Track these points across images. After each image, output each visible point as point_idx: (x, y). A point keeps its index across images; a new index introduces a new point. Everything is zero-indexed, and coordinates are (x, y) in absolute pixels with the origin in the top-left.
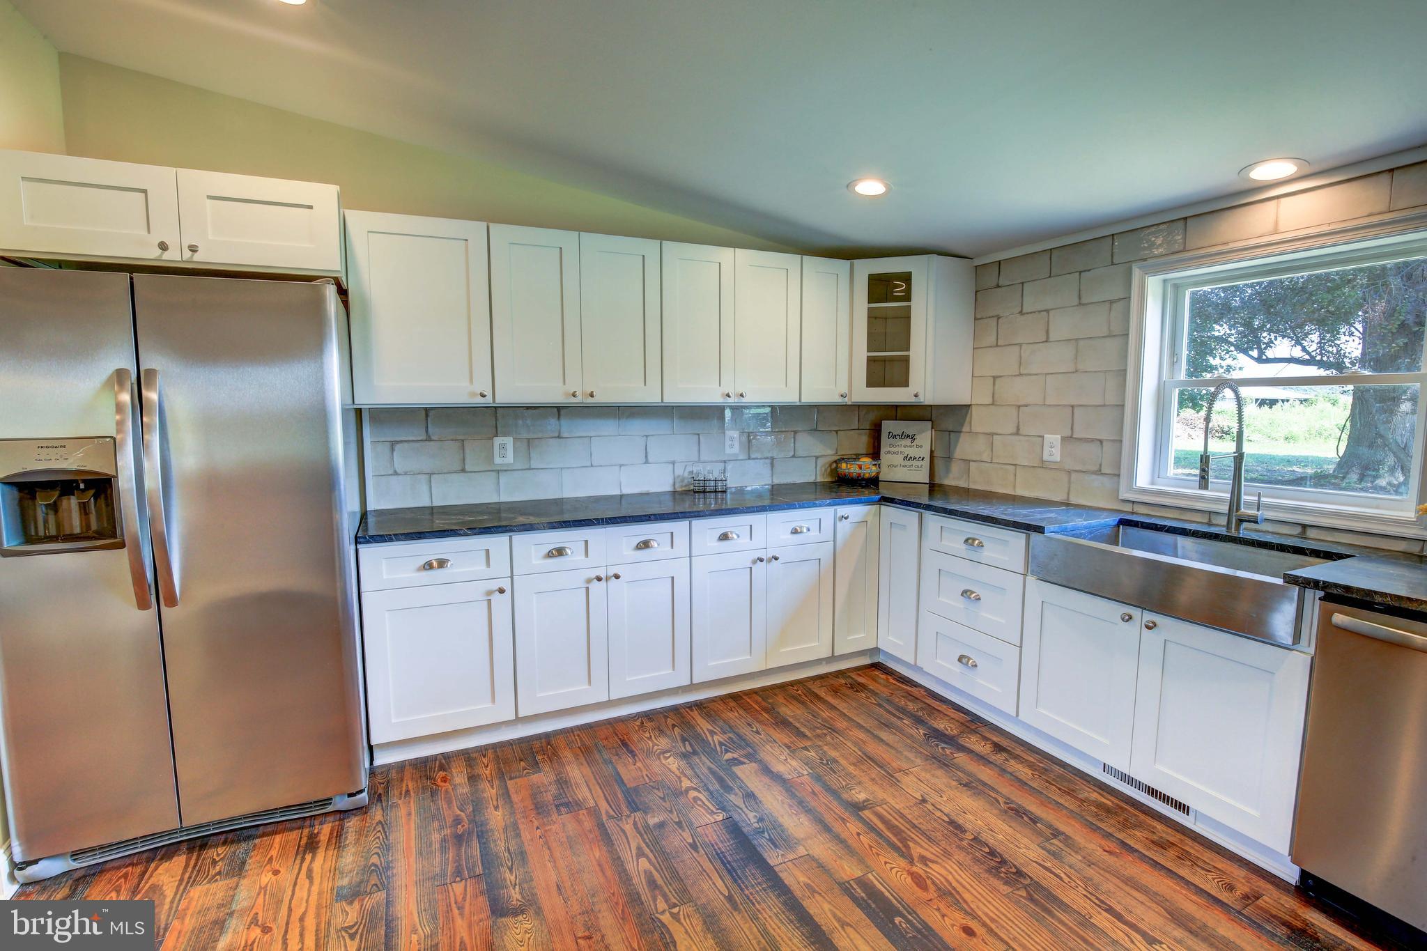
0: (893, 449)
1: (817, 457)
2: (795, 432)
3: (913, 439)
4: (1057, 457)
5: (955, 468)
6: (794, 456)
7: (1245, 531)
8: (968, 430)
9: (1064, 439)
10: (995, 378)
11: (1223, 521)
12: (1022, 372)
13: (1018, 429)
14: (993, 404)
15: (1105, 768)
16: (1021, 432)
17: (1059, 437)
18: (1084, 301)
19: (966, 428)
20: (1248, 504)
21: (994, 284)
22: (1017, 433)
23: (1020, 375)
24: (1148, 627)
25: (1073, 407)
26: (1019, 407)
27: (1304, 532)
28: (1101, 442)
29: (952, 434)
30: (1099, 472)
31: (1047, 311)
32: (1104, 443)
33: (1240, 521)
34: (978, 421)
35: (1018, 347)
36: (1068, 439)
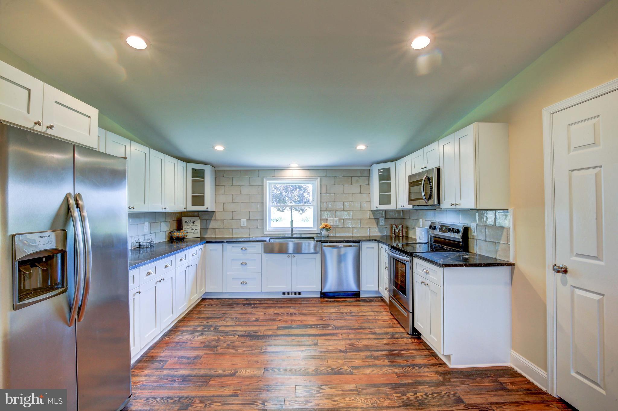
0: (187, 227)
1: (166, 231)
2: (161, 222)
3: (194, 223)
4: (246, 225)
5: (209, 231)
6: (160, 232)
7: (295, 236)
8: (214, 219)
9: (247, 220)
10: (224, 203)
11: (290, 235)
12: (233, 202)
13: (233, 218)
14: (223, 211)
15: (284, 294)
16: (234, 219)
17: (246, 219)
18: (251, 184)
19: (213, 218)
20: (294, 231)
21: (223, 176)
22: (233, 219)
23: (233, 203)
24: (294, 257)
25: (249, 211)
26: (233, 212)
27: (301, 235)
28: (258, 220)
29: (208, 221)
30: (258, 228)
31: (241, 186)
32: (259, 220)
33: (293, 234)
34: (218, 216)
35: (232, 195)
36: (249, 220)
